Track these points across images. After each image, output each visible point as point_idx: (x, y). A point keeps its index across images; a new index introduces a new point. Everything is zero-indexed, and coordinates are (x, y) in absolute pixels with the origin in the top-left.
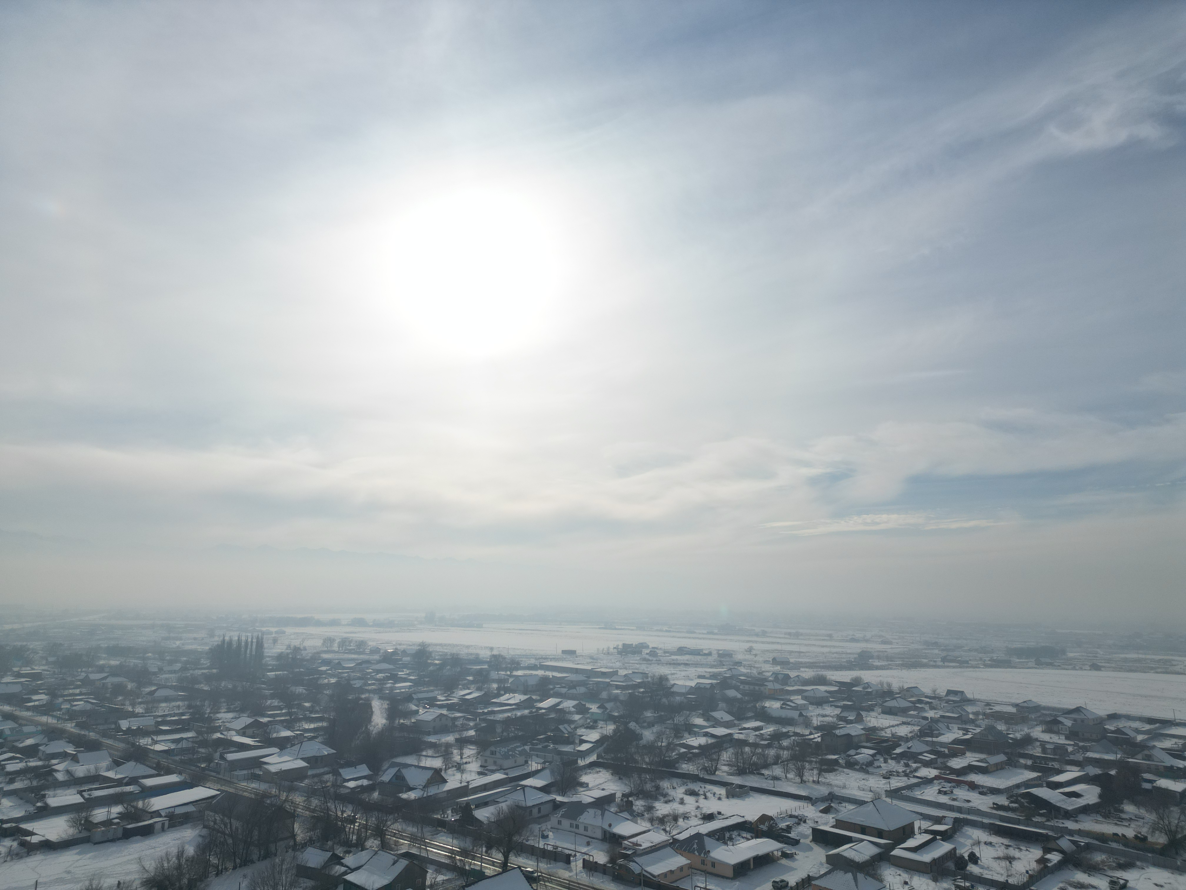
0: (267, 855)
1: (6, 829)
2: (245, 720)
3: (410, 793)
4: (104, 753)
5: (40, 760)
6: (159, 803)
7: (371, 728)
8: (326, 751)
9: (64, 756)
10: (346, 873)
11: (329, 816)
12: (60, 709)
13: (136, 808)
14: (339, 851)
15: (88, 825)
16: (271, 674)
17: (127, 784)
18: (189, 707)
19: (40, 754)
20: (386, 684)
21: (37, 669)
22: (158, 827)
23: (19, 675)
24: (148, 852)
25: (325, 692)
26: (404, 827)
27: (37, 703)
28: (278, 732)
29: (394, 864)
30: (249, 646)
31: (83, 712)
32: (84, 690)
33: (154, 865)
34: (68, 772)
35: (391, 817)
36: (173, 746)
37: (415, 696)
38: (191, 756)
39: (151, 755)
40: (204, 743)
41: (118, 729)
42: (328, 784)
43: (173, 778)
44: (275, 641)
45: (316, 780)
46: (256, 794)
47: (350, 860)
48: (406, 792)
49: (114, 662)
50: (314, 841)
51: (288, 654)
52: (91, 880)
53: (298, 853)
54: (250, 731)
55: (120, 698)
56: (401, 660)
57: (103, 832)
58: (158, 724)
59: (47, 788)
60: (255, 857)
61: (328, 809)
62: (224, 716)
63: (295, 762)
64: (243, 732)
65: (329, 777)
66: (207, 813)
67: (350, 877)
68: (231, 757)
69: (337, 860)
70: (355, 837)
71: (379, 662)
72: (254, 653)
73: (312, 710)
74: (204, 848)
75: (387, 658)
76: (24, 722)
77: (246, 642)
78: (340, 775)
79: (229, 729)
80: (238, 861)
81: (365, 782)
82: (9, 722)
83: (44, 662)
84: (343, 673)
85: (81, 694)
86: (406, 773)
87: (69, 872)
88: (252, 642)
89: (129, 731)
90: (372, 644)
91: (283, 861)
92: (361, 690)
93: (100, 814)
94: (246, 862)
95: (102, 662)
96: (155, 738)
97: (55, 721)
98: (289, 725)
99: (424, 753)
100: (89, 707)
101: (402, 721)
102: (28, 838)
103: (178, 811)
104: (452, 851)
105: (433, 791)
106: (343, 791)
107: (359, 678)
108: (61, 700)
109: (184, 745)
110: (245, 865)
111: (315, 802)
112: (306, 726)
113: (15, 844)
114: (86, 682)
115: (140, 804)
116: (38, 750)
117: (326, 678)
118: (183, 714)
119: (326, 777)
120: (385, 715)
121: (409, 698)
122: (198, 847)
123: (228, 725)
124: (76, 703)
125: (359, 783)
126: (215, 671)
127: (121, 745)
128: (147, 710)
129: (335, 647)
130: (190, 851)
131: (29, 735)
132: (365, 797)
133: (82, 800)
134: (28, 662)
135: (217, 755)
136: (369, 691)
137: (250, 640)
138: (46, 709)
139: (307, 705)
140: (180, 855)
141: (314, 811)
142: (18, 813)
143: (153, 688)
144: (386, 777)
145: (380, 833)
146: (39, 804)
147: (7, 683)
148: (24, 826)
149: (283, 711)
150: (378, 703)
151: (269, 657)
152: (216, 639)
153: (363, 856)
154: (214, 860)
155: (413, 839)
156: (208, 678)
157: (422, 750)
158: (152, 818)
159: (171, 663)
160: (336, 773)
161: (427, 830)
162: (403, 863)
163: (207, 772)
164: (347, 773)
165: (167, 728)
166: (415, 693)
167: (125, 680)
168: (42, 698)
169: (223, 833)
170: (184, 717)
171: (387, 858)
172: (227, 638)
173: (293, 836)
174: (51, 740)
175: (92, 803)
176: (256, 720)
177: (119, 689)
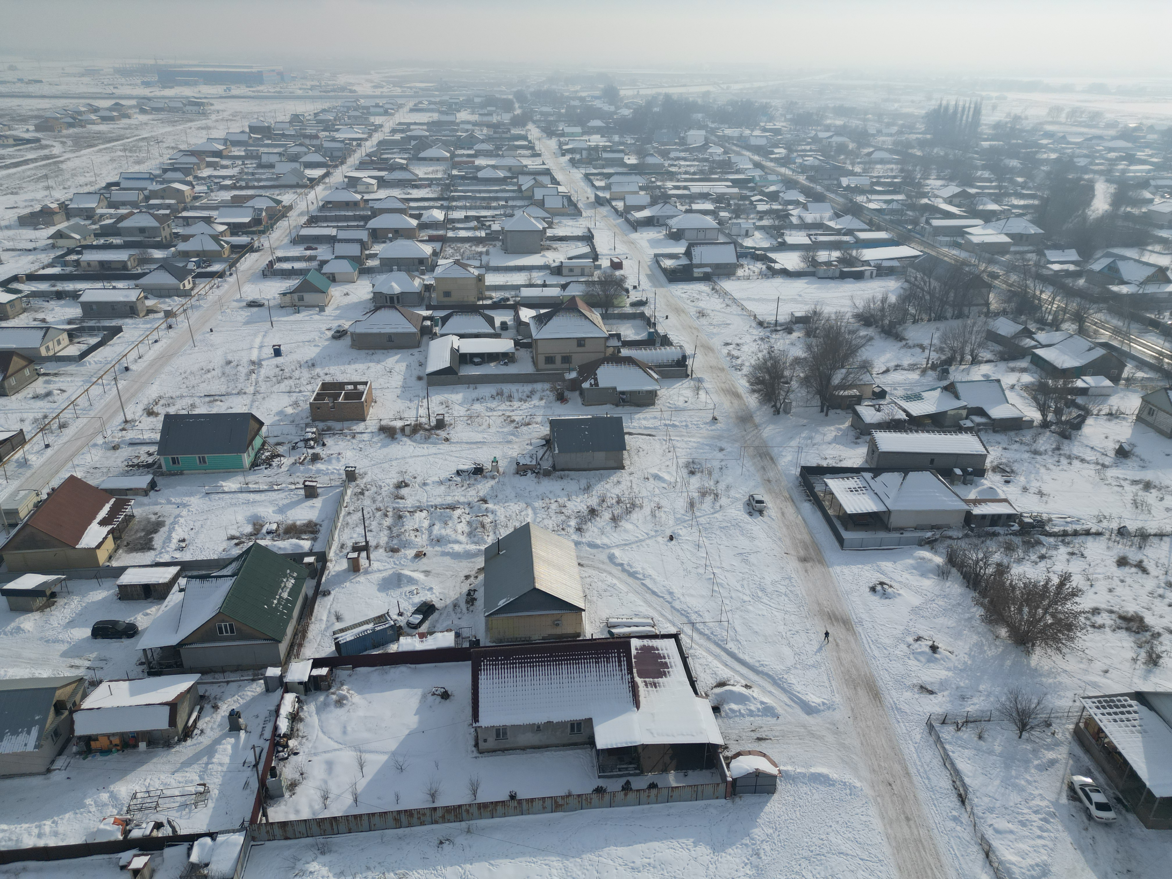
0: (960, 316)
1: (758, 255)
2: (953, 189)
3: (1122, 287)
4: (826, 205)
5: (780, 204)
6: (870, 254)
7: (1089, 213)
8: (1033, 230)
9: (797, 203)
10: (1035, 347)
11: (1026, 293)
12: (795, 163)
13: (851, 255)
14: (1032, 327)
15: (814, 263)
16: (986, 144)
17: (845, 234)
18: (902, 171)
19: (780, 199)
20: (1117, 165)
21: (779, 125)
22: (867, 274)
23: (765, 130)
24: (859, 293)
25: (1042, 168)
26: (1109, 318)
27: (777, 156)
28: (984, 205)
29: (1089, 350)
30: (966, 113)
31: (812, 167)
32: (813, 147)
33: (862, 304)
34: (800, 217)
35: (1094, 306)
36: (884, 206)
37: (1152, 183)
38: (900, 217)
39: (865, 212)
40: (912, 207)
41: (839, 185)
42: (1030, 263)
43: (882, 235)
44: (994, 107)
45: (1018, 256)
46: (956, 260)
47: (1042, 336)
48: (1118, 284)
49: (839, 122)
50: (1007, 312)
51: (1006, 123)
52: (816, 305)
53: (990, 320)
54: (956, 201)
55: (842, 157)
56: (1144, 137)
57: (825, 270)
58: (873, 184)
59: (785, 228)
60: (949, 315)
61: (1027, 286)
62: (933, 183)
63: (999, 236)
64: (950, 201)
65: (1033, 257)
66: (909, 269)
67: (1039, 352)
68: (936, 223)
69: (1028, 333)
70: (1050, 317)
71: (1114, 138)
72: (970, 120)
73: (1024, 186)
74: (906, 298)
75: (1126, 134)
76: (769, 171)
77: (964, 108)
78: (1045, 255)
79: (937, 196)
80: (933, 315)
81: (1072, 267)
82: (759, 170)
83: (783, 119)
84: (1067, 148)
85: (811, 150)
86: (1122, 266)
87: (800, 296)
88: (969, 108)
89: (848, 188)
90: (1109, 117)
91: (974, 324)
92: (1085, 170)
93: (823, 256)
94: (940, 318)
95: (828, 122)
96: (869, 196)
97: (791, 173)
98: (997, 199)
99: (1150, 248)
100: (817, 163)
101: (1129, 209)
102: (773, 265)
103: (885, 264)
104: (1161, 353)
105: (1151, 289)
106: (1045, 272)
107: (1086, 156)
108: (795, 154)
109: (894, 206)
110: (939, 320)
111: (1014, 278)
112: (1016, 202)
113: (764, 267)
114: (815, 140)
115: (854, 253)
116: (779, 196)
117: (1045, 152)
118: (895, 177)
119: (1029, 256)
120: (1109, 200)
121: (1144, 184)
122: (900, 296)
123: (936, 192)
124: (806, 158)
125: (1065, 267)
126: (929, 136)
127: (841, 200)
128: (865, 171)
129: (1063, 118)
130: (893, 299)
131: (773, 183)
132: (1069, 282)
133: (810, 242)
134: (771, 119)
135: (923, 219)
136: (1095, 172)
137: (967, 105)
138: (785, 162)
139: (1020, 180)
140: (884, 300)
141: (1011, 285)
142: (766, 244)
143: (871, 150)
144: (1097, 266)
145: (1079, 318)
146: (779, 240)
147: (756, 136)
148: (770, 255)
149: (994, 184)
150: (1103, 186)
151: (986, 125)
152: (933, 102)
153: (1057, 336)
154: (912, 310)
155: (1116, 331)
156: (922, 144)
157: (1148, 244)
158: (863, 266)
159: (888, 125)
160: (1041, 253)
161: (1135, 327)
162: (1100, 352)
163: (912, 234)
164: (1052, 255)
165: (880, 189)
166: (1153, 179)
167: (847, 139)
168: (781, 151)
169: (922, 289)
170: (896, 180)
171: (1083, 343)
172: (944, 103)
173: (987, 304)
174: (788, 188)
175: (817, 246)
176: (964, 191)
177: (841, 149)
